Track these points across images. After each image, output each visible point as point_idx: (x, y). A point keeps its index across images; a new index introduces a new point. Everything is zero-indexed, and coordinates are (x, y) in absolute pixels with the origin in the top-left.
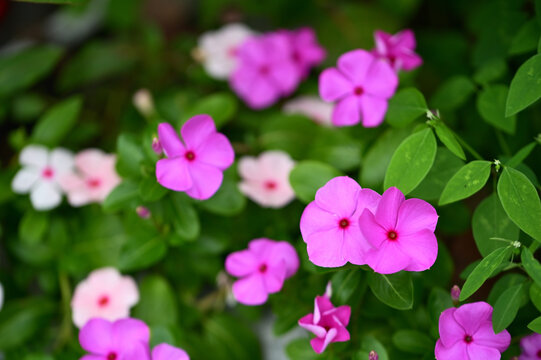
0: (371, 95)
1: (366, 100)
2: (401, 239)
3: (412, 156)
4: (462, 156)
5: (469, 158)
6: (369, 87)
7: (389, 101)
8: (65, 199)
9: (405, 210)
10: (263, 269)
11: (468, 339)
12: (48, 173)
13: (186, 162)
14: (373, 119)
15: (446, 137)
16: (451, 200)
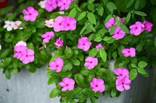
0: (67, 5)
1: (66, 6)
2: (70, 25)
3: (73, 13)
4: (81, 12)
5: (82, 12)
6: (66, 3)
7: (70, 5)
8: (13, 29)
9: (71, 21)
10: (48, 36)
11: (84, 44)
12: (10, 25)
13: (29, 15)
14: (67, 8)
15: (78, 9)
16: (79, 19)
